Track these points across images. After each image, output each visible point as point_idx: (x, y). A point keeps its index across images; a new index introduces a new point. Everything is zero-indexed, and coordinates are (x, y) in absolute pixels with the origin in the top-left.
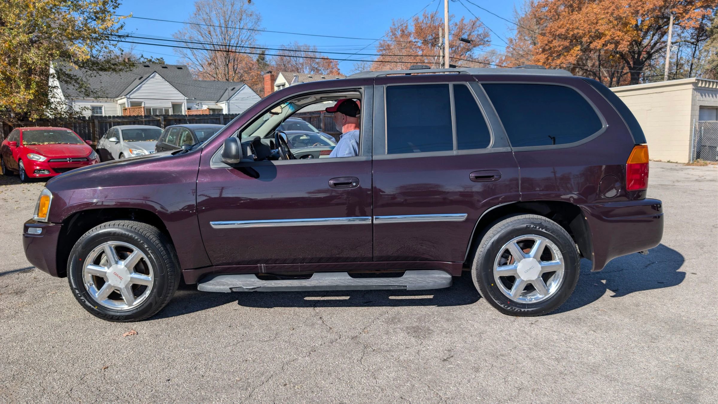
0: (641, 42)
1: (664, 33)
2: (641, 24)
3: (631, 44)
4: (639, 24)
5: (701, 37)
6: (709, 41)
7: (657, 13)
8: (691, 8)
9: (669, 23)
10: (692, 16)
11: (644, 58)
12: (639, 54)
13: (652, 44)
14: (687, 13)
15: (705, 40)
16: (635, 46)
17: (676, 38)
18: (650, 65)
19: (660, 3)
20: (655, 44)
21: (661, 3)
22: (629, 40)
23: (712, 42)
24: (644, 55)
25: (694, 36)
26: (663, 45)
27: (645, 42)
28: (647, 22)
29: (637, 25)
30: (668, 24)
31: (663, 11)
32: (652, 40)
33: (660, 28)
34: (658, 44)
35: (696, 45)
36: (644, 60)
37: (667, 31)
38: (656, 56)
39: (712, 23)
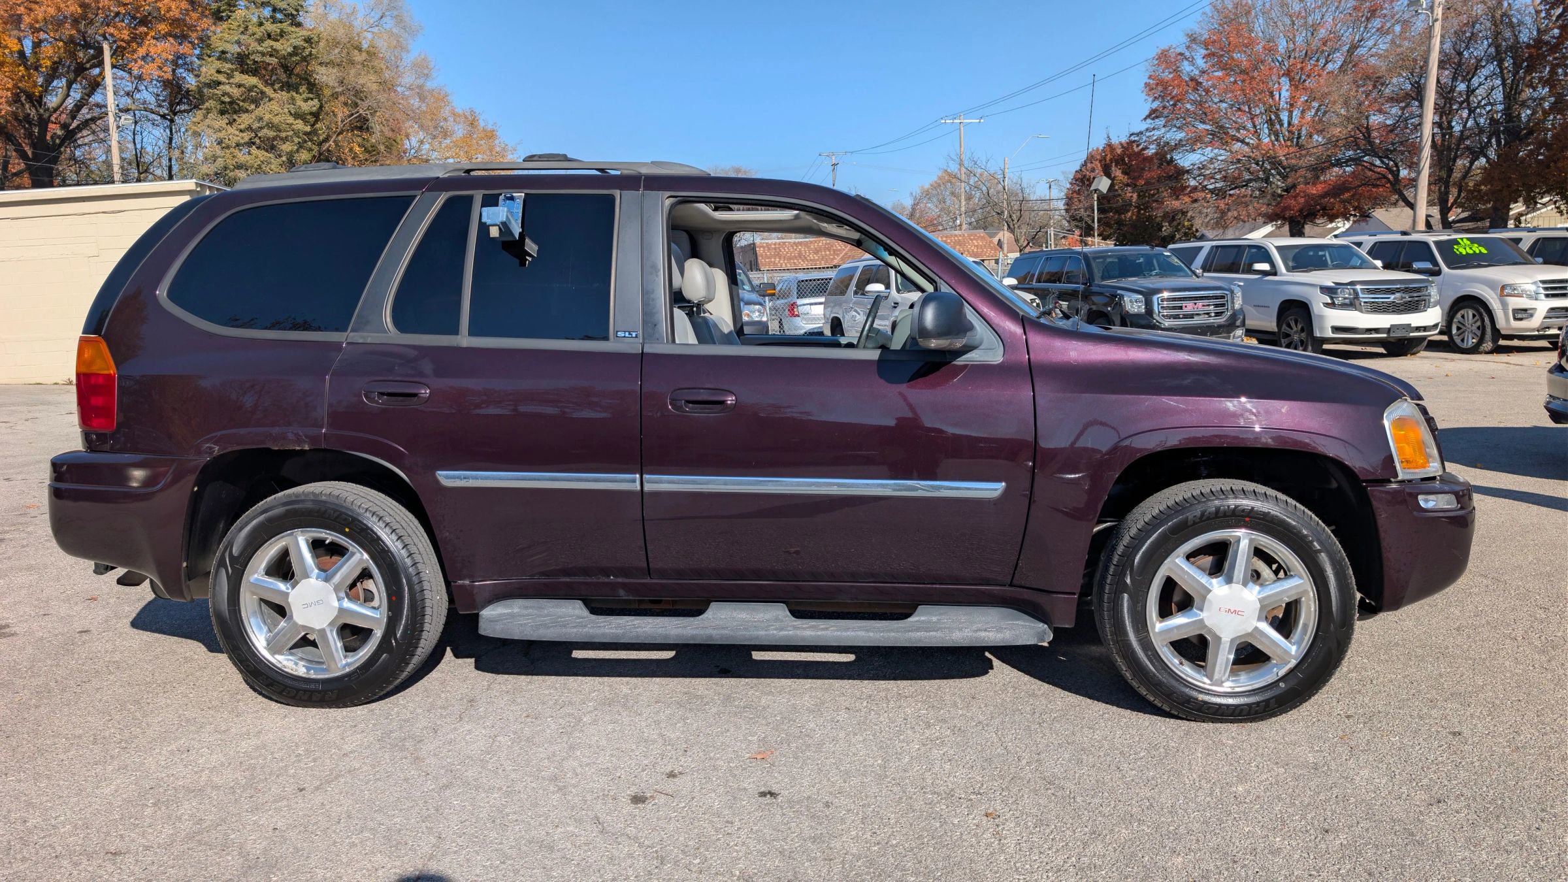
0: (41, 97)
1: (95, 85)
2: (35, 53)
3: (16, 99)
4: (28, 51)
5: (178, 104)
6: (199, 114)
7: (68, 31)
8: (147, 34)
9: (103, 59)
10: (152, 50)
11: (59, 137)
12: (43, 123)
13: (70, 107)
14: (140, 45)
15: (188, 111)
16: (27, 106)
17: (126, 101)
18: (73, 158)
19: (72, 8)
20: (78, 107)
21: (75, 9)
22: (10, 86)
23: (205, 117)
24: (55, 129)
25: (164, 101)
26: (96, 112)
27: (52, 101)
28: (47, 50)
29: (21, 53)
30: (101, 64)
31: (82, 27)
32: (68, 95)
33: (80, 70)
34: (84, 110)
35: (172, 121)
36: (58, 141)
37: (100, 80)
38: (85, 137)
39: (197, 76)
